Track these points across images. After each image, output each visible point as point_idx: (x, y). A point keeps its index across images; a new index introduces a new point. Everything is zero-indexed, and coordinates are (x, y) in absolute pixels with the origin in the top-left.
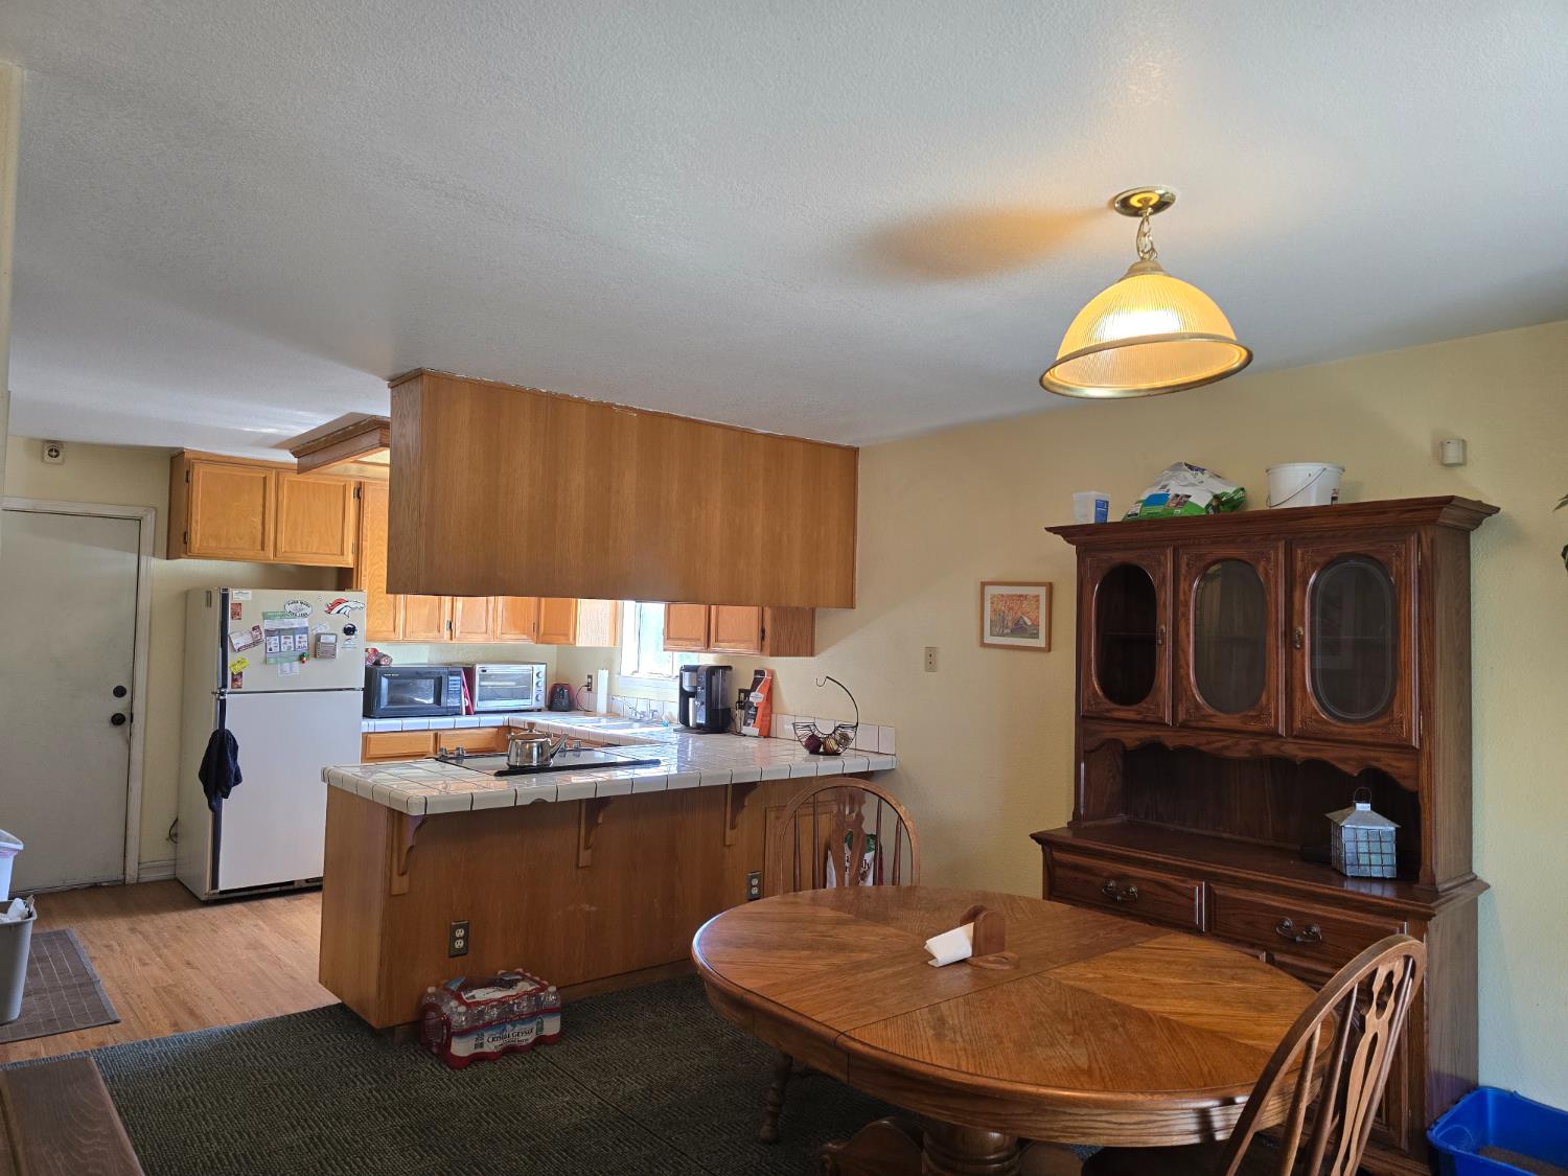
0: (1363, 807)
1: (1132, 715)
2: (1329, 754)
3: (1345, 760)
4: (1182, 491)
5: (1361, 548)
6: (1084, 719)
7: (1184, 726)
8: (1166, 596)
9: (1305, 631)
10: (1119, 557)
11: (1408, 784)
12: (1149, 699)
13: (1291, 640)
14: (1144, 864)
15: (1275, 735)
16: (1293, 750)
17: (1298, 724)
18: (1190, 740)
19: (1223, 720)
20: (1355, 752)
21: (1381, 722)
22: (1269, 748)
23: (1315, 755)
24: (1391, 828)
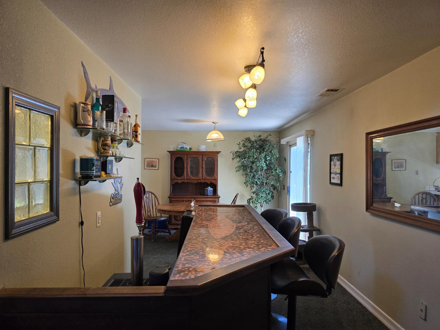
0: (209, 187)
1: (180, 178)
2: (206, 181)
3: (208, 182)
4: (186, 147)
5: (211, 157)
6: (172, 179)
7: (188, 179)
8: (185, 162)
9: (204, 166)
10: (178, 156)
11: (215, 184)
12: (183, 176)
13: (202, 168)
14: (186, 198)
15: (200, 179)
16: (203, 181)
17: (203, 178)
18: (188, 181)
19: (194, 178)
20: (209, 181)
21: (213, 177)
22: (199, 181)
23: (205, 181)
24: (212, 189)
